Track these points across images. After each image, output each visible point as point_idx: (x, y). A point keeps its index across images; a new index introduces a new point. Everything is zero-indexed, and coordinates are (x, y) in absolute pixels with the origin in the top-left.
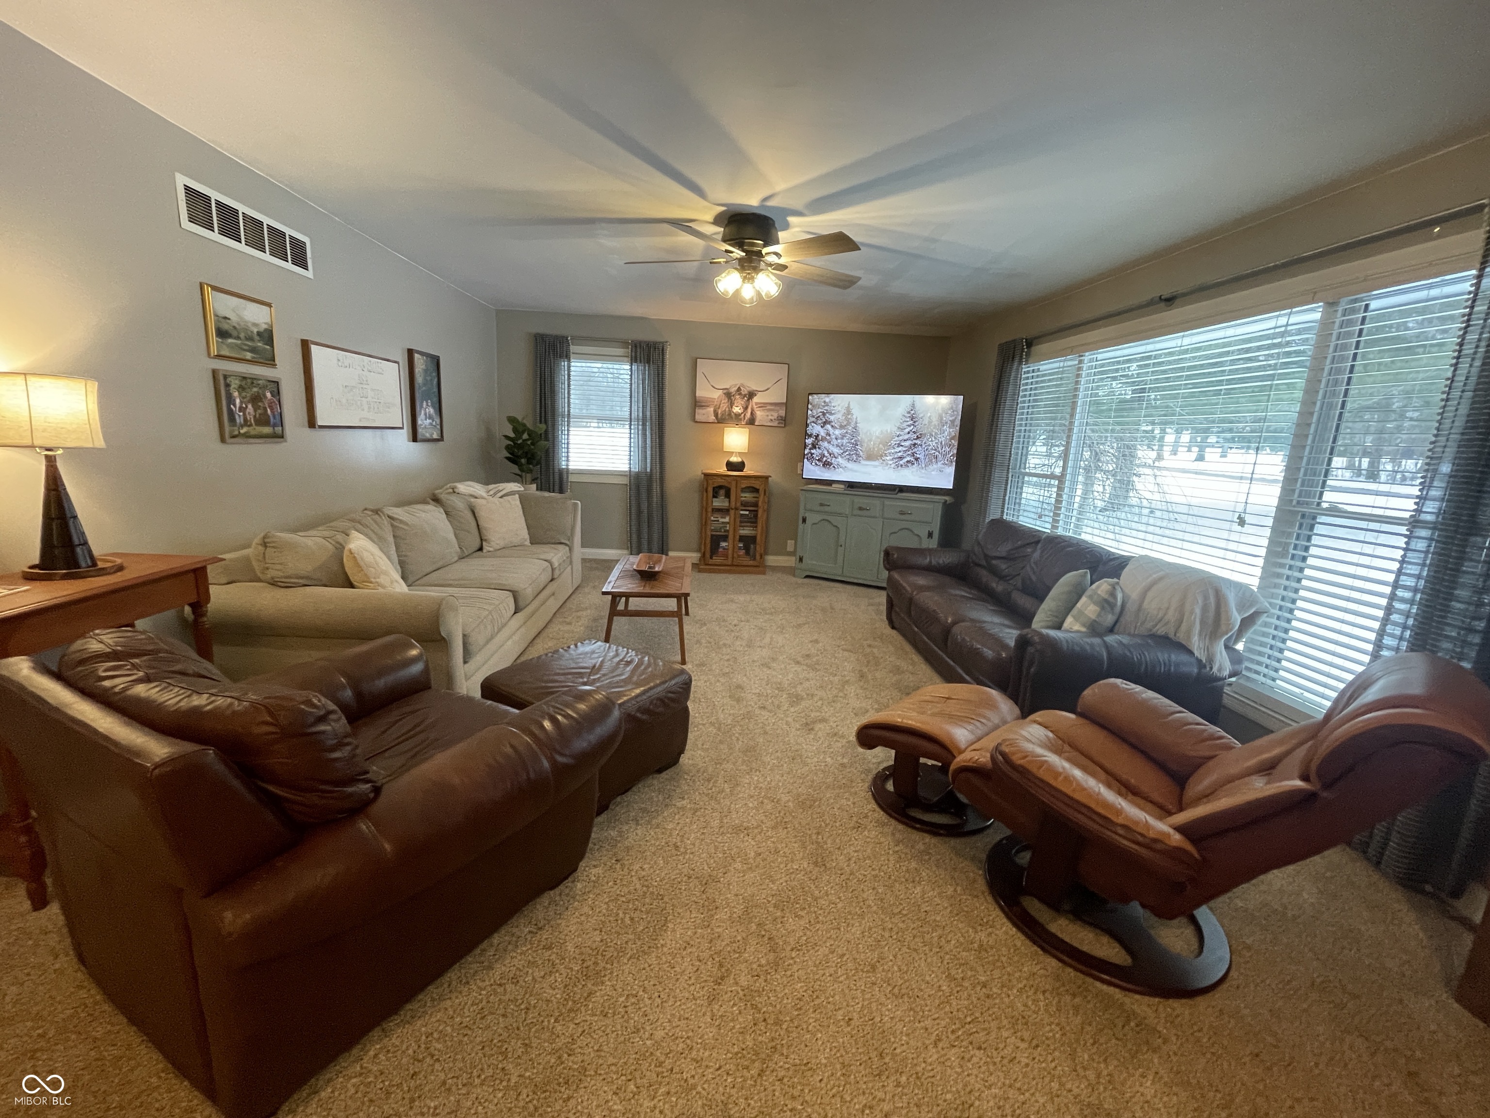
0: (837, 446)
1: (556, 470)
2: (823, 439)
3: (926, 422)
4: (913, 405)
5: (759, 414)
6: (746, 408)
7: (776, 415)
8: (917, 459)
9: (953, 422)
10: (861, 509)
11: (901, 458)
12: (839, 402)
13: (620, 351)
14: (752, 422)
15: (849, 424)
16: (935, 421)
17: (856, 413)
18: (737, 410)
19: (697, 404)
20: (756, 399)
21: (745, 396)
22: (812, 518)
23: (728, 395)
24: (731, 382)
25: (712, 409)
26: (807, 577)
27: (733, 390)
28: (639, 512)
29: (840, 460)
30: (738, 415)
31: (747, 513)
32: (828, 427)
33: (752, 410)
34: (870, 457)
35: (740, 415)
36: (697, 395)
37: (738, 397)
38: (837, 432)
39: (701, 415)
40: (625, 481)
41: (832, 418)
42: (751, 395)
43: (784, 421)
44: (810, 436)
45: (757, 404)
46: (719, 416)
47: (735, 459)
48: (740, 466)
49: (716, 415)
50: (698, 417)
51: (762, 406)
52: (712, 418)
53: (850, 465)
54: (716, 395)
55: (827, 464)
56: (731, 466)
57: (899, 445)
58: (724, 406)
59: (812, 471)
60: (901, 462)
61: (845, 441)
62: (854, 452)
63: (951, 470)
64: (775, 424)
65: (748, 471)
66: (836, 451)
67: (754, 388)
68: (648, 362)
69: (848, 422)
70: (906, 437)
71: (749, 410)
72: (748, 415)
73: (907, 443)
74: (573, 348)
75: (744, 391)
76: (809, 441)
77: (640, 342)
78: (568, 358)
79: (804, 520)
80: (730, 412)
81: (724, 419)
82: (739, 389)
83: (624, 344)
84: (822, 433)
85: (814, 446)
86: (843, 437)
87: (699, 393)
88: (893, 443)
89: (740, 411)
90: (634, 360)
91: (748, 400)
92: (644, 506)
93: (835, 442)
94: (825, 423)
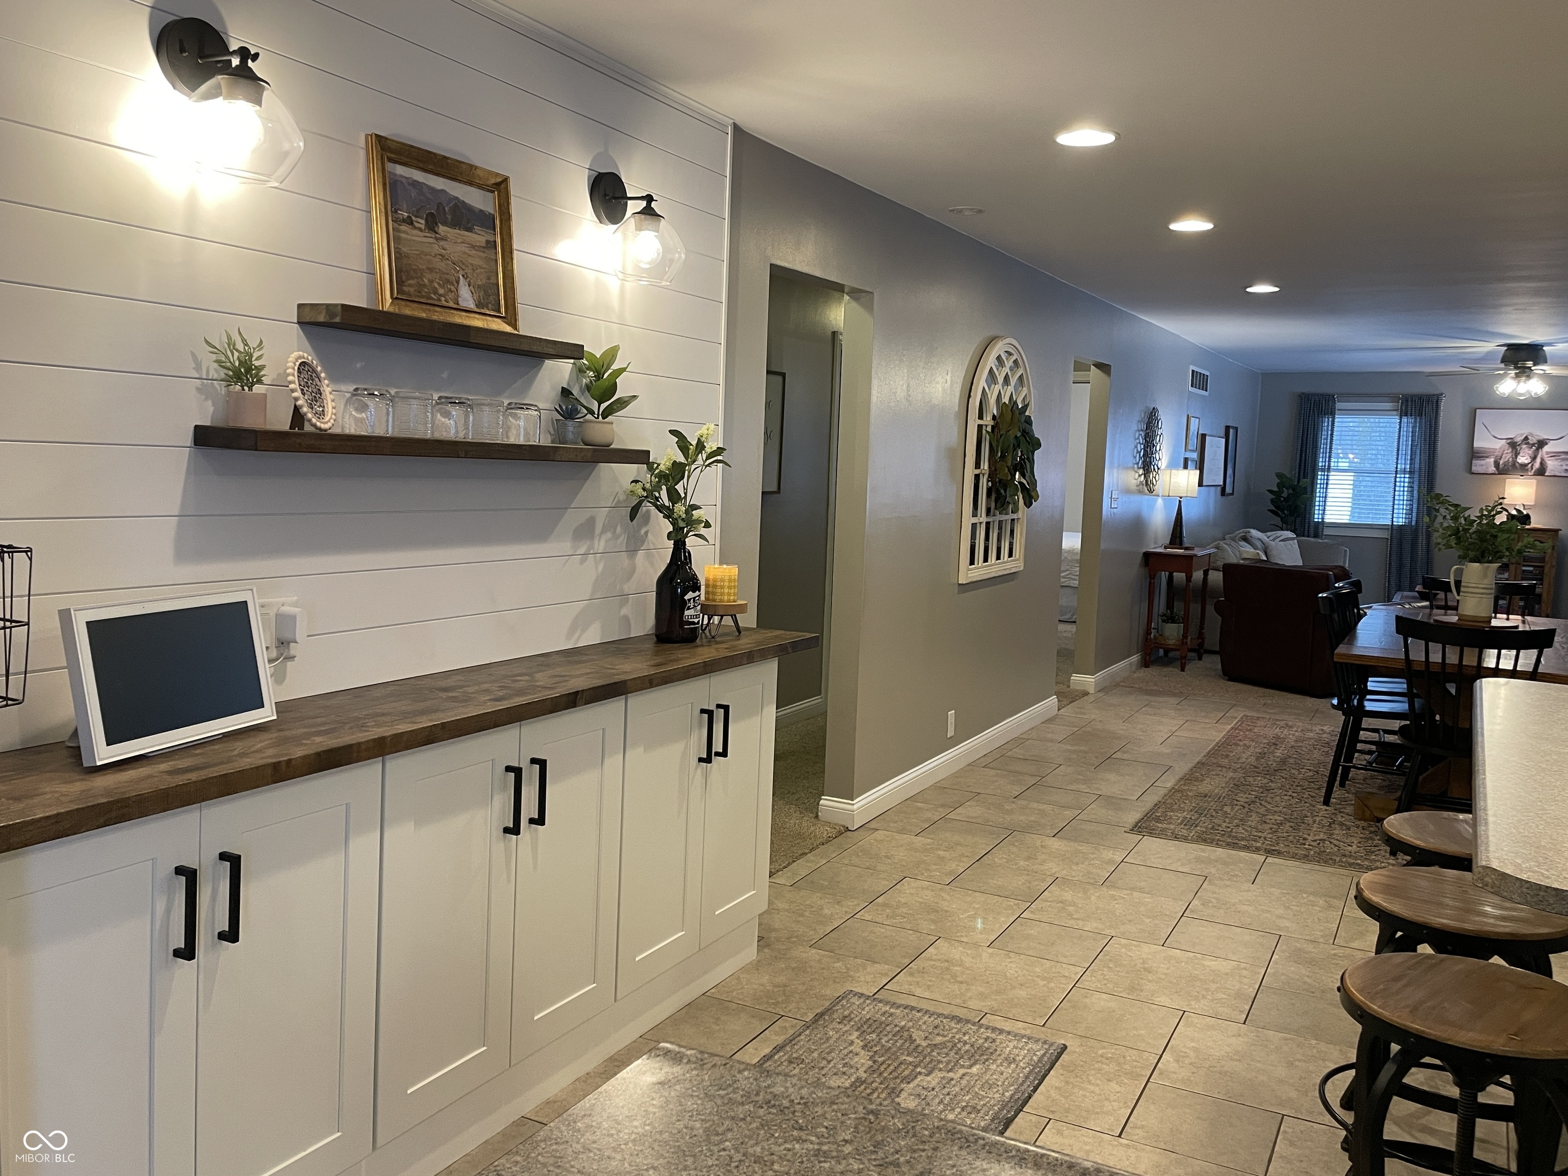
1: (1312, 524)
6: (1534, 458)
13: (1389, 405)
14: (1541, 472)
18: (1522, 459)
19: (1474, 454)
20: (1546, 449)
21: (1533, 445)
23: (1513, 445)
27: (1519, 439)
28: (1400, 567)
30: (1524, 467)
31: (1531, 569)
33: (1542, 460)
35: (1527, 465)
36: (1475, 445)
37: (1524, 446)
39: (1479, 466)
40: (1385, 535)
42: (1541, 444)
45: (1547, 453)
46: (1501, 466)
47: (1518, 511)
48: (1525, 519)
49: (1497, 464)
50: (1474, 469)
51: (1555, 455)
52: (1492, 469)
58: (1507, 456)
65: (1535, 523)
68: (1420, 415)
71: (1538, 460)
72: (1537, 465)
74: (1339, 405)
75: (1532, 440)
77: (1412, 396)
78: (1333, 414)
80: (1514, 462)
81: (1505, 470)
82: (1526, 438)
83: (1393, 398)
89: (1526, 462)
90: (1403, 413)
91: (1538, 449)
92: (1407, 562)
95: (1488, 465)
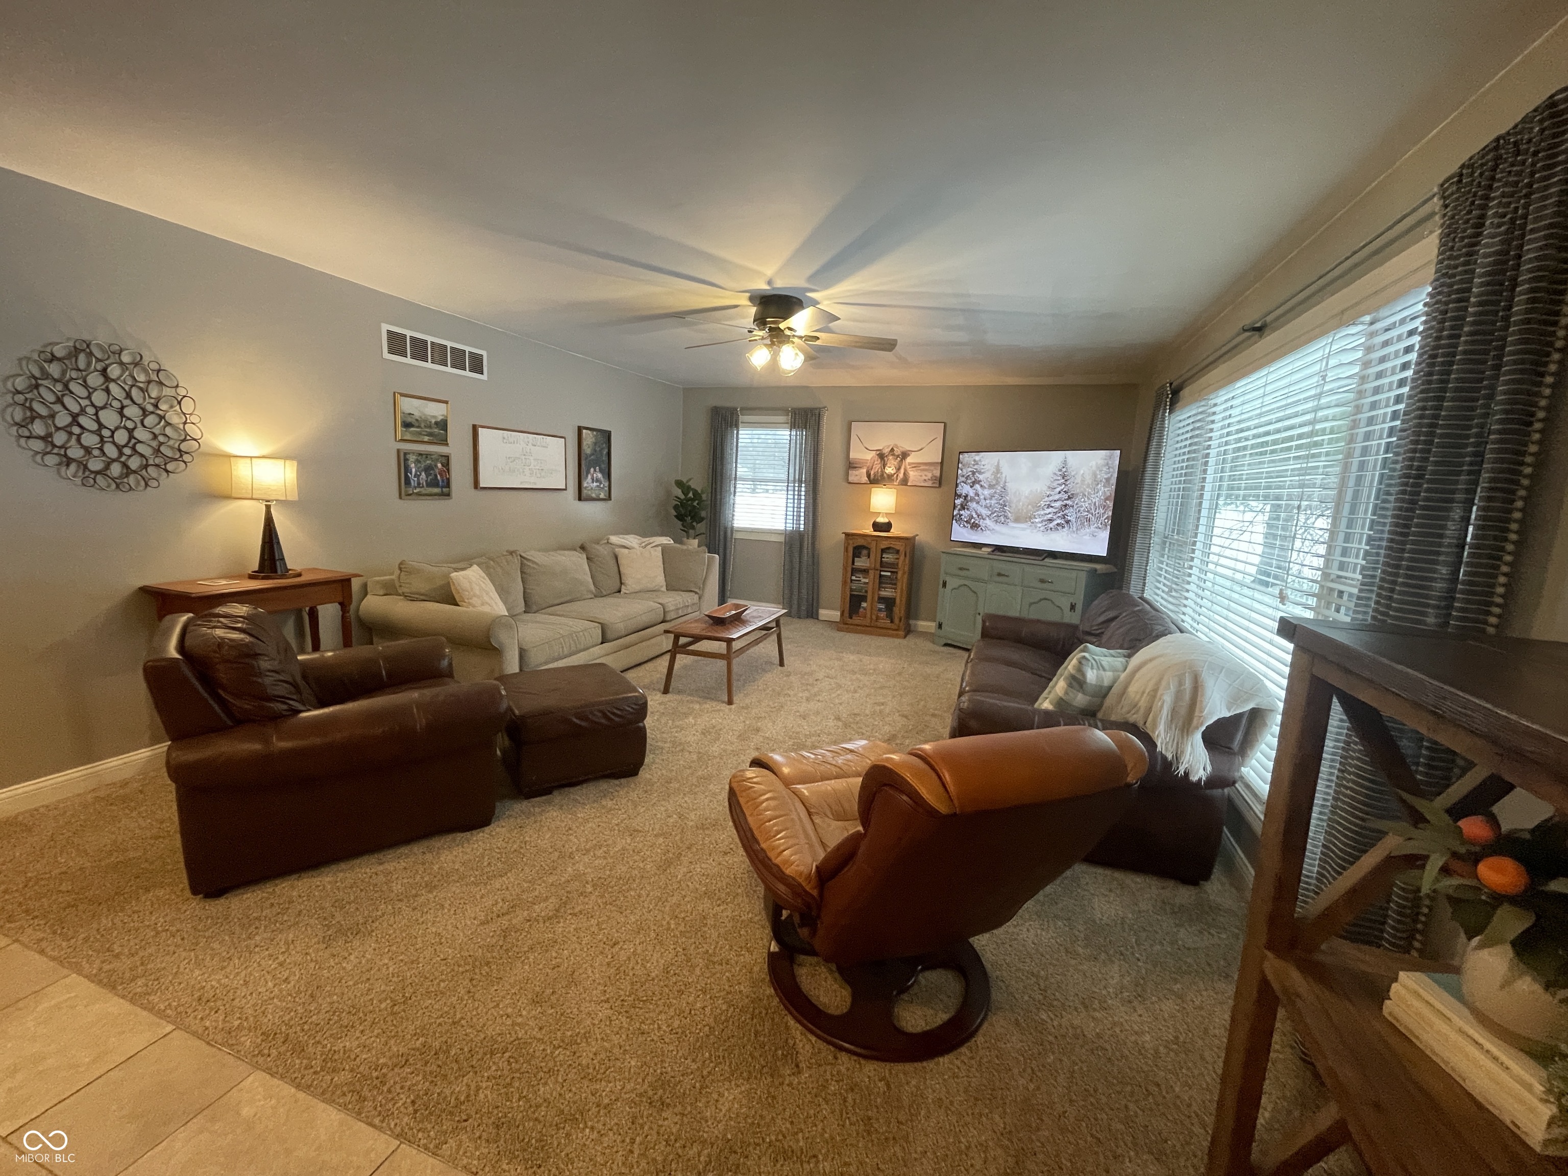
0: (986, 507)
1: (722, 528)
2: (972, 500)
3: (1079, 480)
4: (1065, 462)
5: (912, 474)
6: (899, 469)
7: (930, 475)
8: (1068, 522)
9: (1108, 480)
10: (999, 575)
11: (1051, 520)
12: (988, 461)
13: (782, 419)
14: (905, 482)
15: (998, 483)
16: (1089, 480)
17: (1006, 470)
18: (889, 470)
19: (851, 465)
20: (909, 460)
21: (898, 456)
22: (952, 583)
23: (881, 456)
24: (884, 444)
25: (864, 471)
26: (946, 645)
27: (886, 451)
28: (792, 568)
29: (988, 522)
30: (890, 476)
31: (889, 574)
32: (977, 486)
33: (905, 470)
34: (1017, 520)
35: (892, 475)
36: (851, 456)
37: (891, 457)
38: (987, 492)
39: (854, 476)
40: (783, 539)
41: (981, 477)
42: (905, 455)
43: (940, 482)
44: (960, 496)
45: (910, 464)
46: (872, 476)
47: (881, 520)
48: (887, 527)
49: (869, 476)
50: (851, 479)
51: (916, 466)
52: (865, 479)
53: (998, 527)
54: (869, 456)
55: (975, 526)
56: (877, 526)
57: (1049, 506)
58: (877, 467)
59: (961, 533)
60: (1051, 525)
61: (993, 502)
62: (1002, 514)
63: (1105, 535)
64: (929, 484)
65: (895, 532)
66: (984, 512)
67: (907, 447)
68: (806, 428)
69: (997, 482)
70: (1057, 497)
71: (902, 471)
72: (901, 475)
73: (1058, 504)
74: (742, 418)
75: (897, 452)
76: (958, 502)
77: (799, 409)
78: (737, 426)
79: (944, 584)
80: (883, 472)
81: (876, 480)
82: (892, 450)
83: (784, 411)
84: (971, 493)
85: (963, 507)
86: (992, 497)
87: (852, 455)
88: (1042, 503)
89: (893, 472)
90: (793, 426)
91: (901, 460)
92: (796, 563)
93: (983, 502)
94: (974, 483)
95: (860, 475)
